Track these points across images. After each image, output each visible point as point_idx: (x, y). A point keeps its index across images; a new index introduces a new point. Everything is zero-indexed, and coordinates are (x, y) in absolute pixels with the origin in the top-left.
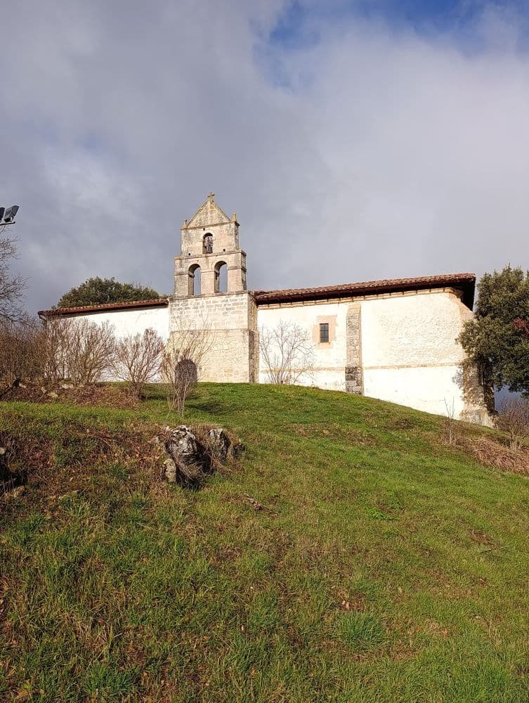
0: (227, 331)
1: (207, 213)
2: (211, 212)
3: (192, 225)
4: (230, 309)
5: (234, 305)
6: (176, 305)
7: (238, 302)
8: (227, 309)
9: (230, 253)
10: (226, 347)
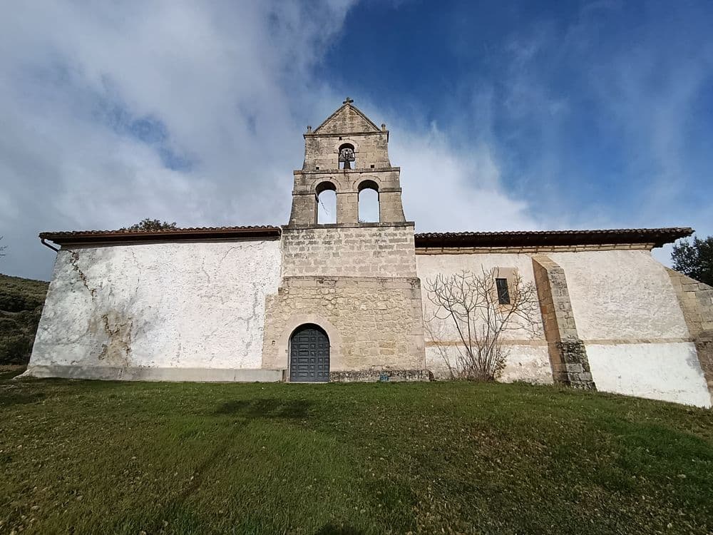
1: (344, 119)
3: (321, 132)
4: (386, 247)
5: (391, 241)
6: (293, 237)
7: (398, 237)
8: (381, 247)
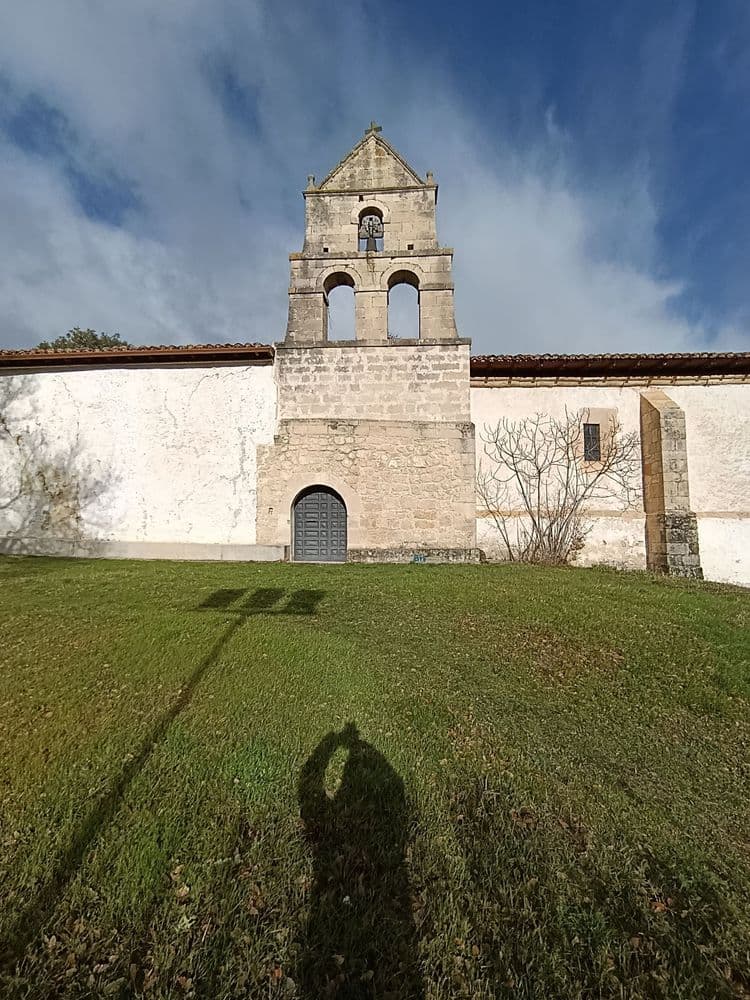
0: (423, 426)
1: (367, 163)
2: (379, 162)
3: (330, 186)
4: (427, 377)
5: (435, 367)
6: (292, 361)
7: (446, 361)
8: (420, 376)
9: (426, 254)
10: (419, 461)
